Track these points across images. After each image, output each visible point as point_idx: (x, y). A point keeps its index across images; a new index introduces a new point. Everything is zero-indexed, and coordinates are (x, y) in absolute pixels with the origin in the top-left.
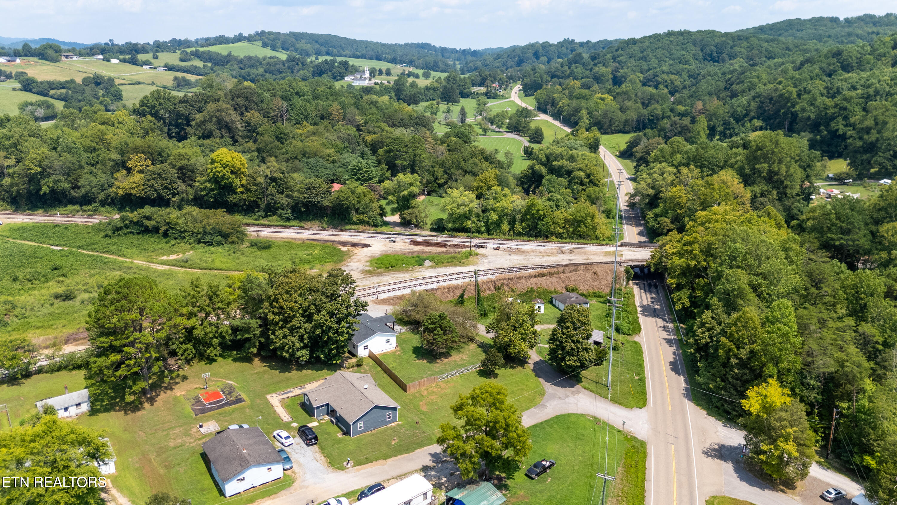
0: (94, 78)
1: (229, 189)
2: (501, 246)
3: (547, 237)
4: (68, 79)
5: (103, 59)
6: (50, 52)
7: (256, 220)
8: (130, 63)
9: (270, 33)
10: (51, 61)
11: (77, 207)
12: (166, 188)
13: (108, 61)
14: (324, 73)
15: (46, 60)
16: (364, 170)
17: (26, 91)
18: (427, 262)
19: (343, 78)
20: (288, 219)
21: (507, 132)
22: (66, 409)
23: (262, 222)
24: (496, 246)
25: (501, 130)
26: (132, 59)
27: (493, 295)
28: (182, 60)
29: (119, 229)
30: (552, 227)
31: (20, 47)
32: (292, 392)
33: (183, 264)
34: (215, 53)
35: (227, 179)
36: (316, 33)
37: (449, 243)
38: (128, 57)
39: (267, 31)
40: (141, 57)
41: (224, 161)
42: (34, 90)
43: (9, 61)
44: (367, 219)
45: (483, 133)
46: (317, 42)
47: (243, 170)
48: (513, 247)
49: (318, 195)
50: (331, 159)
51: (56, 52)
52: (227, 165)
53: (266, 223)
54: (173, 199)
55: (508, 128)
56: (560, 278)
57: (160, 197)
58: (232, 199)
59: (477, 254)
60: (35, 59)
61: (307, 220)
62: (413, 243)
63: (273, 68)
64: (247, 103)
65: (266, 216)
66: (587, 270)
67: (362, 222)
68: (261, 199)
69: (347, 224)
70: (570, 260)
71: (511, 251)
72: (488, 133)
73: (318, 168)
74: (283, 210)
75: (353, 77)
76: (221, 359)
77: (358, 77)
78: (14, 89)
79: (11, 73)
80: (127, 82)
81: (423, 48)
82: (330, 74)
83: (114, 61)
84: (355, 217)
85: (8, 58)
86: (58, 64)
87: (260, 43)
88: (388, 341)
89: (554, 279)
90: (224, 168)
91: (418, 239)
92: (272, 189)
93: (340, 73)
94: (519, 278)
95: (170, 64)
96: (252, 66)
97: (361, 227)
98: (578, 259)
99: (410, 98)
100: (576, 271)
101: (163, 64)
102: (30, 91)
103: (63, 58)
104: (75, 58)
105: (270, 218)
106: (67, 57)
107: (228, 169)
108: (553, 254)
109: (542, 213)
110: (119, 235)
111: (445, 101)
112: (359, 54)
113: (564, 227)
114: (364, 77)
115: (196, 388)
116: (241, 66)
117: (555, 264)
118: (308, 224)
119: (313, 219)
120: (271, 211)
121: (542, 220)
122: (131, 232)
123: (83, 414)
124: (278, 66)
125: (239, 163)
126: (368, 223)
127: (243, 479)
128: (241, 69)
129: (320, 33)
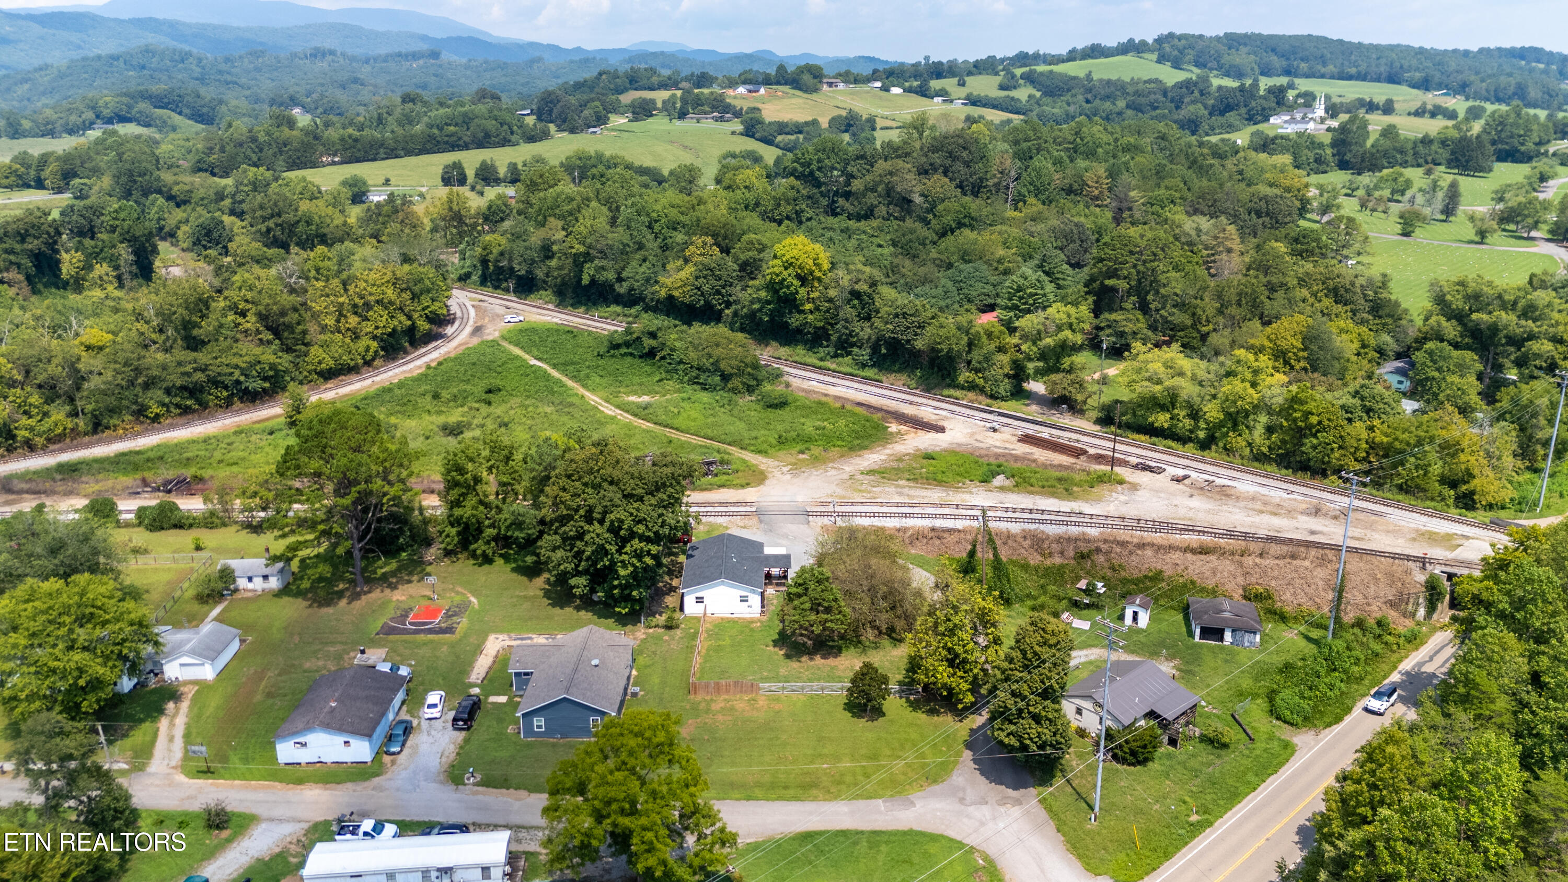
0: (846, 118)
1: (789, 303)
2: (1194, 475)
3: (1324, 474)
4: (810, 118)
5: (880, 88)
6: (807, 78)
7: (821, 359)
8: (916, 93)
9: (1181, 37)
10: (806, 91)
11: (618, 309)
12: (718, 292)
13: (888, 90)
14: (1231, 109)
15: (800, 89)
16: (1029, 291)
17: (747, 135)
18: (1001, 477)
19: (1267, 119)
20: (864, 366)
21: (1548, 240)
22: (250, 579)
23: (829, 364)
24: (1181, 472)
25: (1534, 234)
26: (920, 86)
27: (1062, 566)
28: (1002, 87)
29: (617, 346)
30: (1337, 455)
31: (772, 71)
32: (530, 638)
33: (637, 411)
34: (1060, 74)
35: (788, 287)
36: (1281, 33)
37: (1092, 451)
38: (916, 84)
39: (1178, 32)
40: (935, 84)
41: (788, 257)
42: (757, 135)
43: (750, 91)
44: (981, 382)
45: (1477, 239)
46: (1273, 50)
47: (818, 274)
48: (1219, 481)
49: (909, 328)
50: (1001, 268)
51: (815, 77)
52: (791, 264)
53: (833, 366)
54: (727, 311)
55: (1551, 232)
56: (1241, 565)
57: (708, 306)
58: (795, 320)
59: (1121, 482)
60: (786, 88)
61: (890, 370)
62: (1027, 439)
63: (1142, 100)
64: (948, 162)
65: (836, 356)
66: (1322, 561)
67: (972, 387)
68: (832, 325)
69: (949, 386)
70: (1313, 533)
71: (1208, 489)
72: (1489, 239)
73: (972, 282)
74: (860, 348)
75: (1287, 118)
76: (502, 561)
77: (1298, 116)
78: (733, 133)
79: (741, 109)
80: (894, 124)
81: (1522, 58)
82: (1243, 110)
83: (896, 90)
84: (965, 376)
85: (748, 87)
86: (814, 96)
87: (1154, 57)
88: (744, 599)
89: (1227, 566)
90: (786, 269)
91: (1045, 433)
92: (848, 312)
93: (1264, 109)
94: (1142, 546)
95: (975, 93)
96: (1107, 97)
97: (971, 395)
98: (1332, 533)
99: (1363, 161)
100: (1294, 557)
101: (963, 96)
102: (752, 136)
103: (825, 87)
104: (841, 86)
105: (840, 359)
106: (830, 85)
107: (790, 271)
108: (1290, 513)
109: (1314, 420)
110: (612, 356)
111: (1457, 167)
112: (1353, 71)
113: (1364, 459)
114: (1310, 116)
115: (424, 596)
116: (1089, 96)
117: (1262, 533)
118: (891, 378)
119: (899, 371)
120: (844, 348)
121: (1315, 436)
122: (631, 354)
123: (271, 590)
124: (1152, 97)
125: (811, 262)
126: (982, 390)
127: (304, 745)
128: (1088, 101)
129: (1288, 33)
